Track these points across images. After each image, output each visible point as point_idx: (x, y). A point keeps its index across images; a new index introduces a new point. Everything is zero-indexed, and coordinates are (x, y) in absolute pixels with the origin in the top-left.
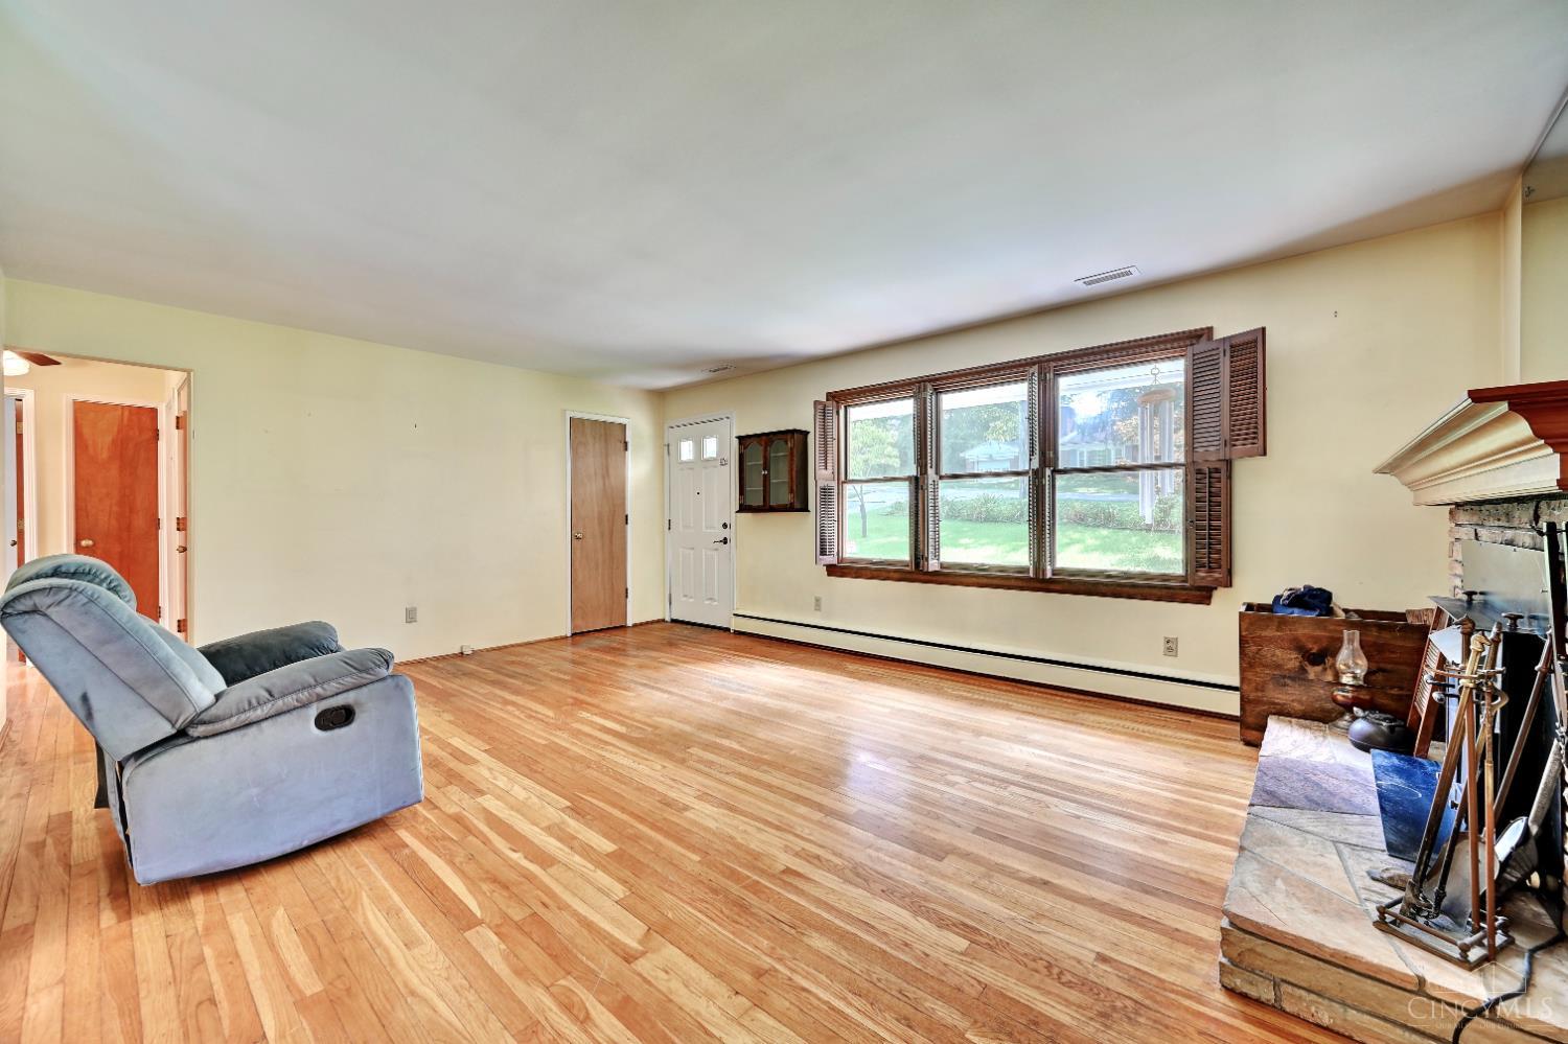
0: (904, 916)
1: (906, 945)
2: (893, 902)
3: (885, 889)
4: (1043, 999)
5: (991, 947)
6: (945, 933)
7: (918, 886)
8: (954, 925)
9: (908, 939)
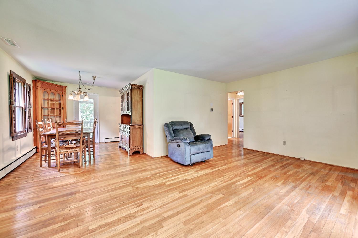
0: (109, 220)
1: (101, 218)
2: (115, 220)
3: (121, 220)
4: (62, 235)
5: (83, 233)
6: (96, 226)
7: (115, 227)
8: (96, 229)
9: (102, 219)
